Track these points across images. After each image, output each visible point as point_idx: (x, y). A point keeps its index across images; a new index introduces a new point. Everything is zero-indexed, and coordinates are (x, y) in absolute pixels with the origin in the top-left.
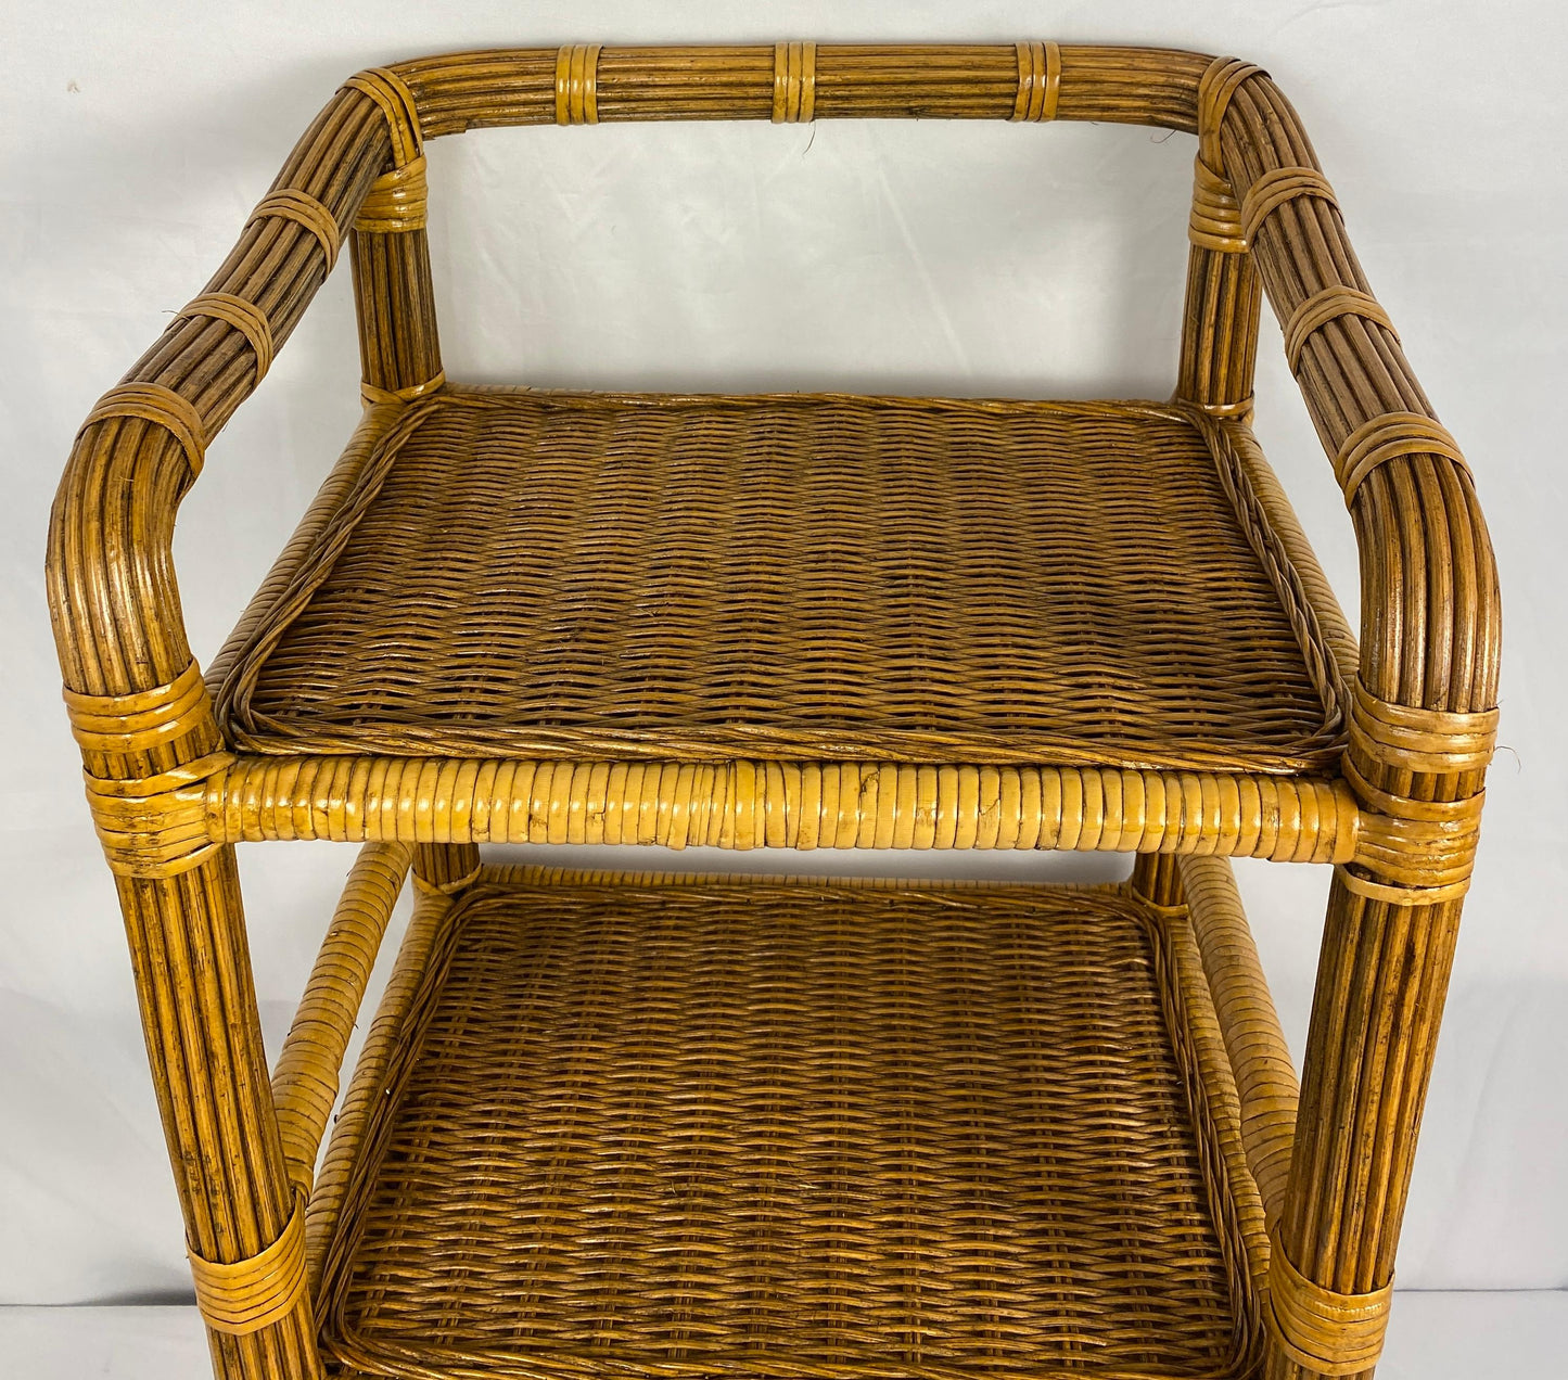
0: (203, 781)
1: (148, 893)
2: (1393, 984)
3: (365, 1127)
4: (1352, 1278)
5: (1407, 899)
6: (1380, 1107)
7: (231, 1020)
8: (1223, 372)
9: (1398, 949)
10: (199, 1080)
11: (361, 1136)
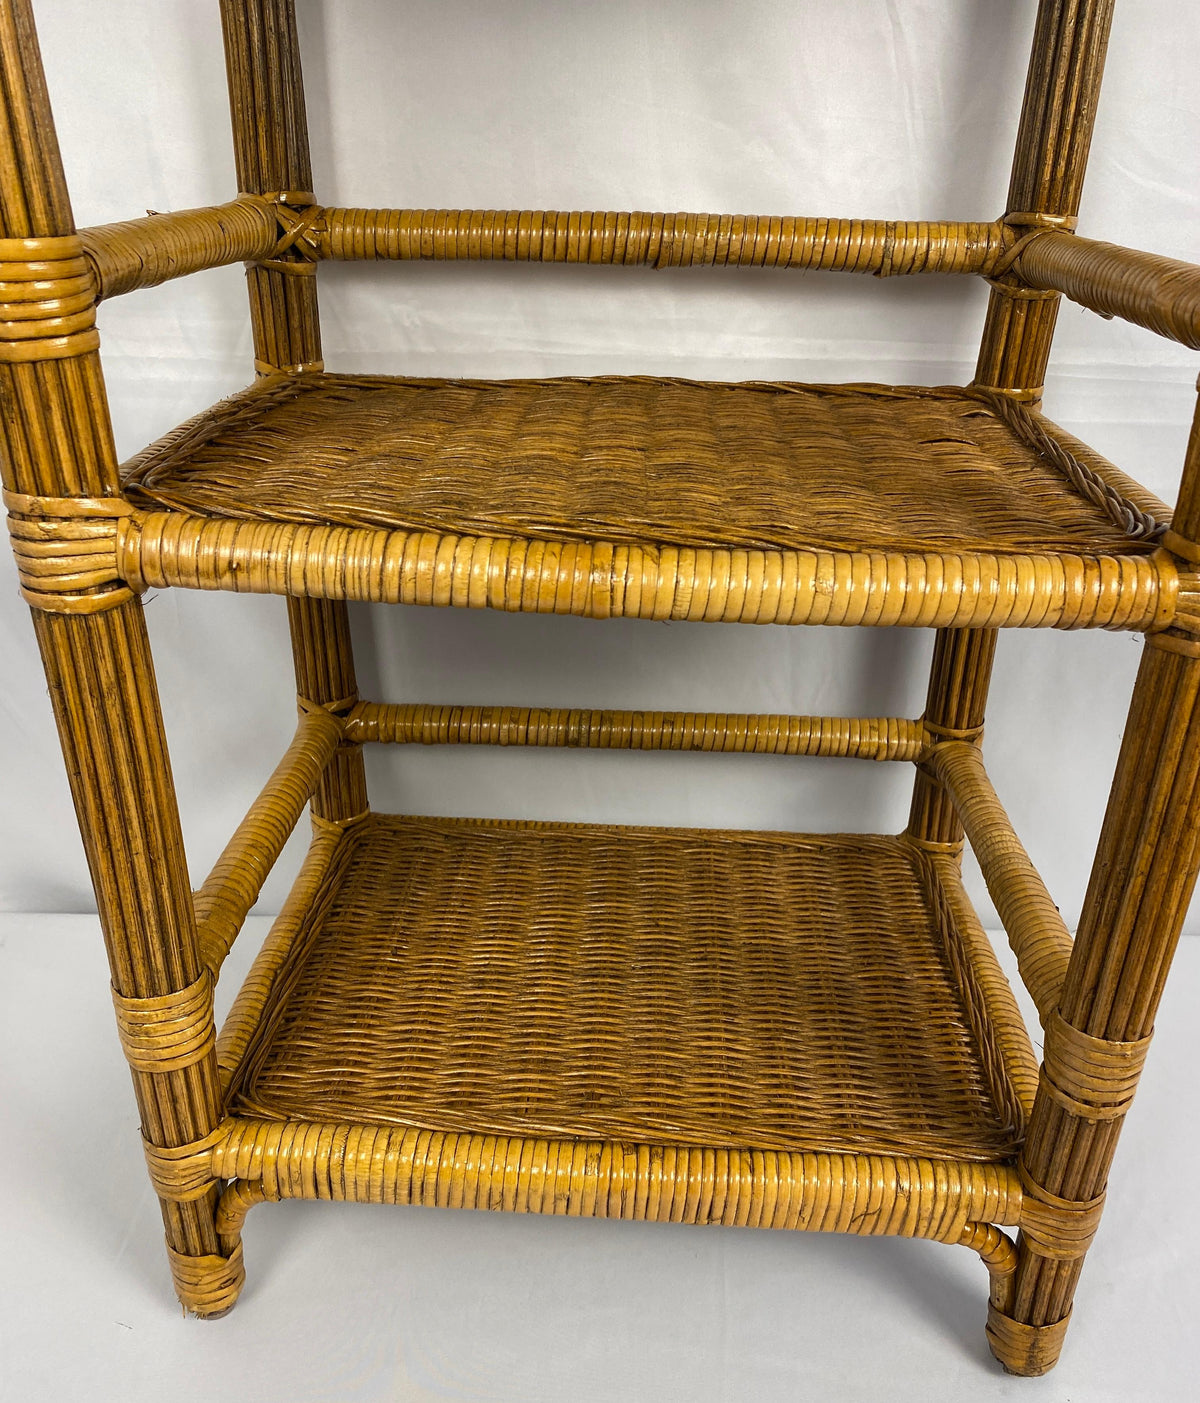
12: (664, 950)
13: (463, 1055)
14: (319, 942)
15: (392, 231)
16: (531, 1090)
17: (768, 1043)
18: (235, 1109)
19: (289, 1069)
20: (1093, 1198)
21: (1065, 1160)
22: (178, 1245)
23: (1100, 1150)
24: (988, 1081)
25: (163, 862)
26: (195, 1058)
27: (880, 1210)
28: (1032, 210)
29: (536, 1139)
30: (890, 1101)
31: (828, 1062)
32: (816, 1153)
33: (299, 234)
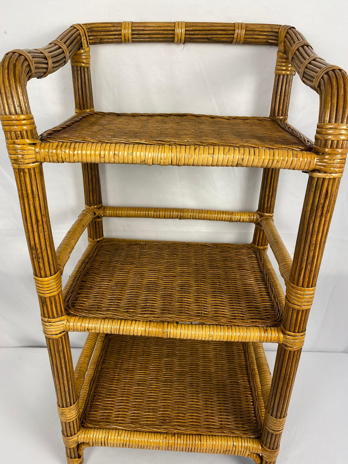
0: (34, 144)
1: (22, 173)
2: (322, 201)
3: (76, 276)
4: (307, 283)
5: (327, 176)
6: (317, 237)
7: (43, 213)
8: (281, 107)
9: (324, 191)
10: (35, 227)
11: (75, 278)
12: (183, 374)
13: (135, 407)
14: (101, 371)
15: (120, 212)
16: (150, 418)
17: (206, 402)
18: (83, 424)
19: (94, 411)
20: (276, 449)
21: (269, 441)
22: (69, 456)
23: (277, 440)
24: (256, 413)
25: (70, 381)
26: (75, 418)
27: (229, 450)
28: (263, 212)
29: (152, 432)
30: (233, 419)
31: (219, 408)
32: (215, 436)
33: (99, 214)
